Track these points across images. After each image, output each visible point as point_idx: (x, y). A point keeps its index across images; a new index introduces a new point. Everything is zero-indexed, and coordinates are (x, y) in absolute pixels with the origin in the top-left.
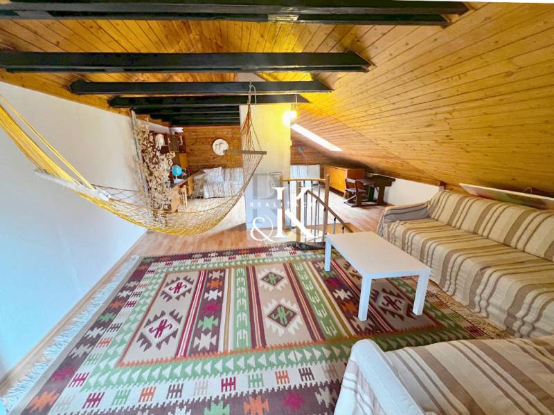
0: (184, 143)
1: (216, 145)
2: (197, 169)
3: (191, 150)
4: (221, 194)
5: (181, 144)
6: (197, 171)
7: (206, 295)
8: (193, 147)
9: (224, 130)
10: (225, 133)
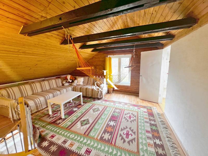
7: (115, 124)
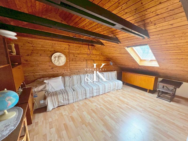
0: (18, 53)
1: (55, 57)
2: (34, 79)
3: (27, 61)
4: (66, 102)
5: (15, 54)
6: (34, 81)
8: (28, 58)
9: (62, 45)
10: (64, 48)
